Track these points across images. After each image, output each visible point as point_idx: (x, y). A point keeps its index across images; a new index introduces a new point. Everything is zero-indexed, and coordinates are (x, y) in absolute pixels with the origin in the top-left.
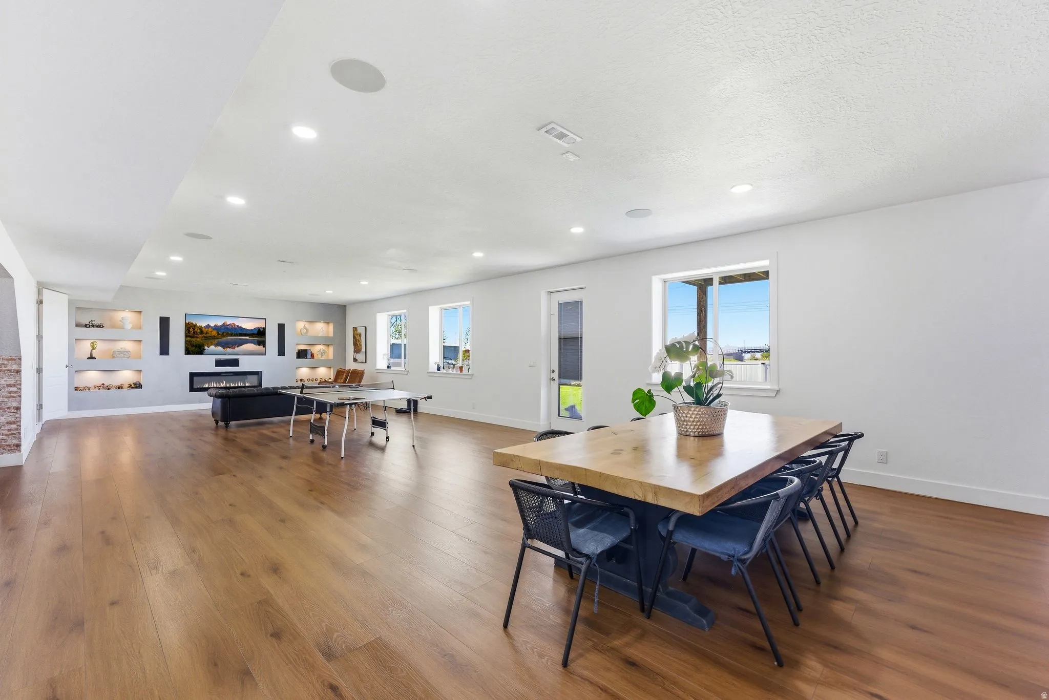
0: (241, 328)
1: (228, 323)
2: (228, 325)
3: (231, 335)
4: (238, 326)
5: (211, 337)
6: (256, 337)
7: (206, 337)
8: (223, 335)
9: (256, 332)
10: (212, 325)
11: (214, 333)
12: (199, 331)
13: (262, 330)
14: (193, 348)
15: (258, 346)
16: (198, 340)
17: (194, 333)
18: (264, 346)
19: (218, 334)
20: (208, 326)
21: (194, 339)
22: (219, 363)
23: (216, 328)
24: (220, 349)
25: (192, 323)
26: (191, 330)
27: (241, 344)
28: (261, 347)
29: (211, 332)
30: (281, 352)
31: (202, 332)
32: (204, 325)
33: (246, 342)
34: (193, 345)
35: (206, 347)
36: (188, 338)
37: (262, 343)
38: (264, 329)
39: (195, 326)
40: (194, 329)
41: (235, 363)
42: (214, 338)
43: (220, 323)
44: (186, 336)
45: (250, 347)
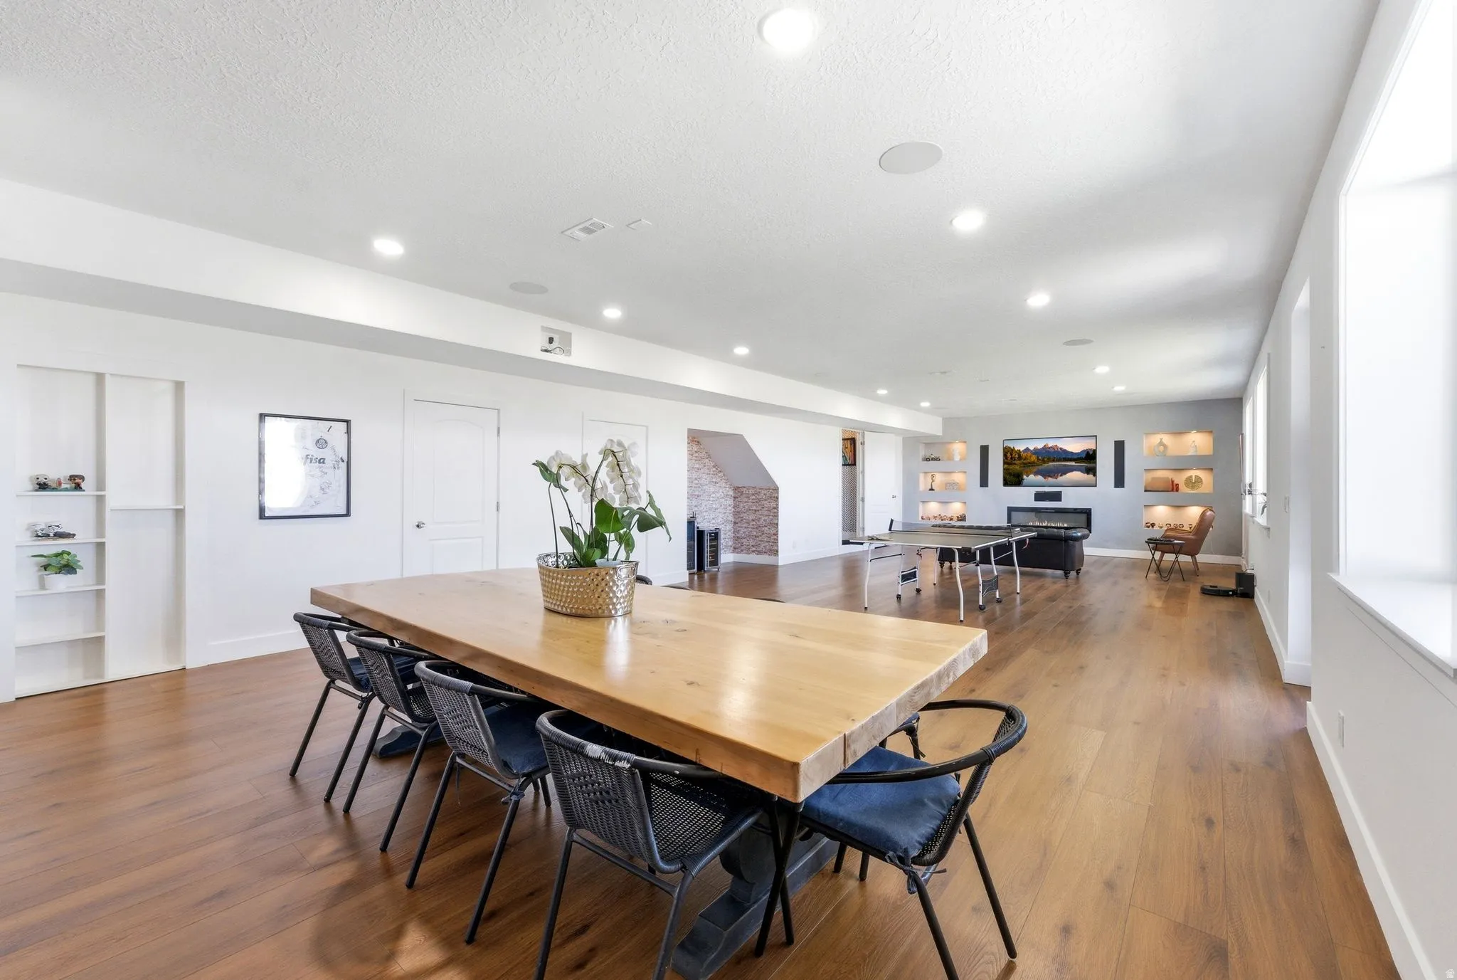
0: (1065, 451)
1: (1050, 445)
2: (1049, 448)
3: (1053, 461)
4: (1061, 448)
5: (1030, 463)
6: (1084, 462)
7: (1024, 464)
8: (1044, 461)
9: (1084, 456)
10: (1032, 448)
11: (1034, 458)
12: (1017, 456)
13: (1091, 453)
14: (1012, 477)
15: (1086, 475)
16: (1016, 468)
17: (1011, 458)
18: (1095, 475)
19: (1038, 459)
20: (1027, 449)
21: (1012, 467)
22: (1039, 497)
23: (1036, 452)
24: (1040, 478)
25: (1010, 448)
26: (1009, 454)
27: (1064, 473)
28: (1091, 476)
29: (1030, 457)
30: (1119, 482)
31: (1020, 458)
32: (1022, 449)
33: (1071, 469)
34: (1010, 474)
35: (1025, 477)
36: (1006, 466)
37: (1092, 471)
38: (1095, 452)
39: (1012, 450)
40: (1011, 455)
41: (1057, 497)
42: (1033, 464)
43: (1040, 445)
44: (1005, 463)
45: (1076, 476)
